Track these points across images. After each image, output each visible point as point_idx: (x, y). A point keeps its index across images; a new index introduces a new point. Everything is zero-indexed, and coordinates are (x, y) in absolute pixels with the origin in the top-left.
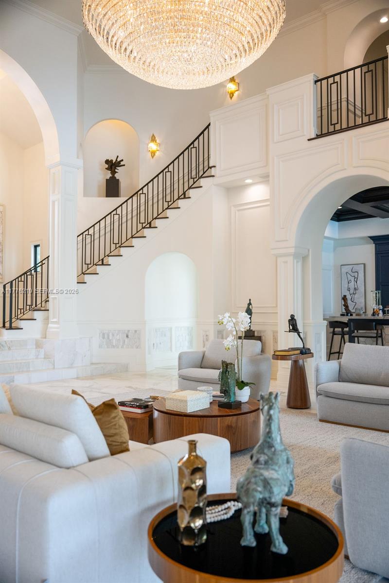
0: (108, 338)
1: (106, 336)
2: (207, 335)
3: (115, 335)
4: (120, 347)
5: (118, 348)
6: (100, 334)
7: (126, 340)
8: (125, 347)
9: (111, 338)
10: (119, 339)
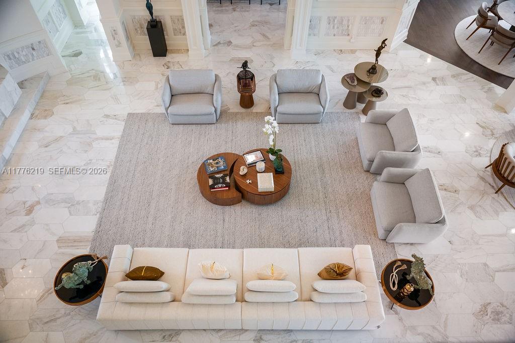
0: (15, 57)
1: (11, 57)
2: (114, 30)
3: (20, 52)
4: (31, 60)
5: (29, 62)
6: (4, 57)
7: (34, 53)
8: (35, 59)
9: (17, 56)
10: (26, 54)
